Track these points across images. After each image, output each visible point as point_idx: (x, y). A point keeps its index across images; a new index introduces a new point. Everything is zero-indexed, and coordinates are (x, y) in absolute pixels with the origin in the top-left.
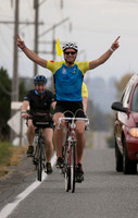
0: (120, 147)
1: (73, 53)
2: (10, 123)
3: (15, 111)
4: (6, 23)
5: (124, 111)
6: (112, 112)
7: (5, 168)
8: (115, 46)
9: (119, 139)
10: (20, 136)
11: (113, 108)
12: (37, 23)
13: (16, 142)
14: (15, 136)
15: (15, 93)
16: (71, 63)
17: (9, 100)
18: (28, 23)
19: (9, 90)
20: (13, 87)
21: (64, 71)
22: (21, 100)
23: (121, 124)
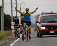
4: (9, 4)
7: (11, 37)
8: (37, 8)
9: (38, 29)
11: (36, 22)
12: (16, 4)
13: (13, 31)
18: (14, 4)
19: (11, 19)
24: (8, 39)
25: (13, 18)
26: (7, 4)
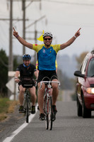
0: (80, 100)
1: (49, 39)
2: (7, 85)
3: (11, 78)
4: (4, 20)
5: (82, 76)
6: (75, 77)
7: (5, 115)
8: (78, 34)
9: (79, 95)
10: (15, 94)
11: (75, 74)
12: (24, 20)
13: (12, 98)
14: (11, 93)
15: (11, 65)
16: (48, 46)
17: (7, 70)
18: (18, 20)
19: (7, 64)
20: (9, 62)
21: (44, 51)
22: (15, 70)
23: (81, 85)
25: (13, 59)
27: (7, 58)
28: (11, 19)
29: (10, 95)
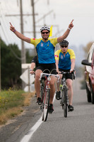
0: (89, 87)
2: (21, 77)
3: (25, 70)
4: (15, 16)
7: (21, 108)
10: (29, 85)
12: (34, 15)
15: (24, 58)
16: (46, 39)
18: (28, 15)
20: (22, 55)
21: (42, 45)
24: (13, 115)
26: (10, 16)
27: (20, 52)
28: (22, 15)
29: (25, 87)
